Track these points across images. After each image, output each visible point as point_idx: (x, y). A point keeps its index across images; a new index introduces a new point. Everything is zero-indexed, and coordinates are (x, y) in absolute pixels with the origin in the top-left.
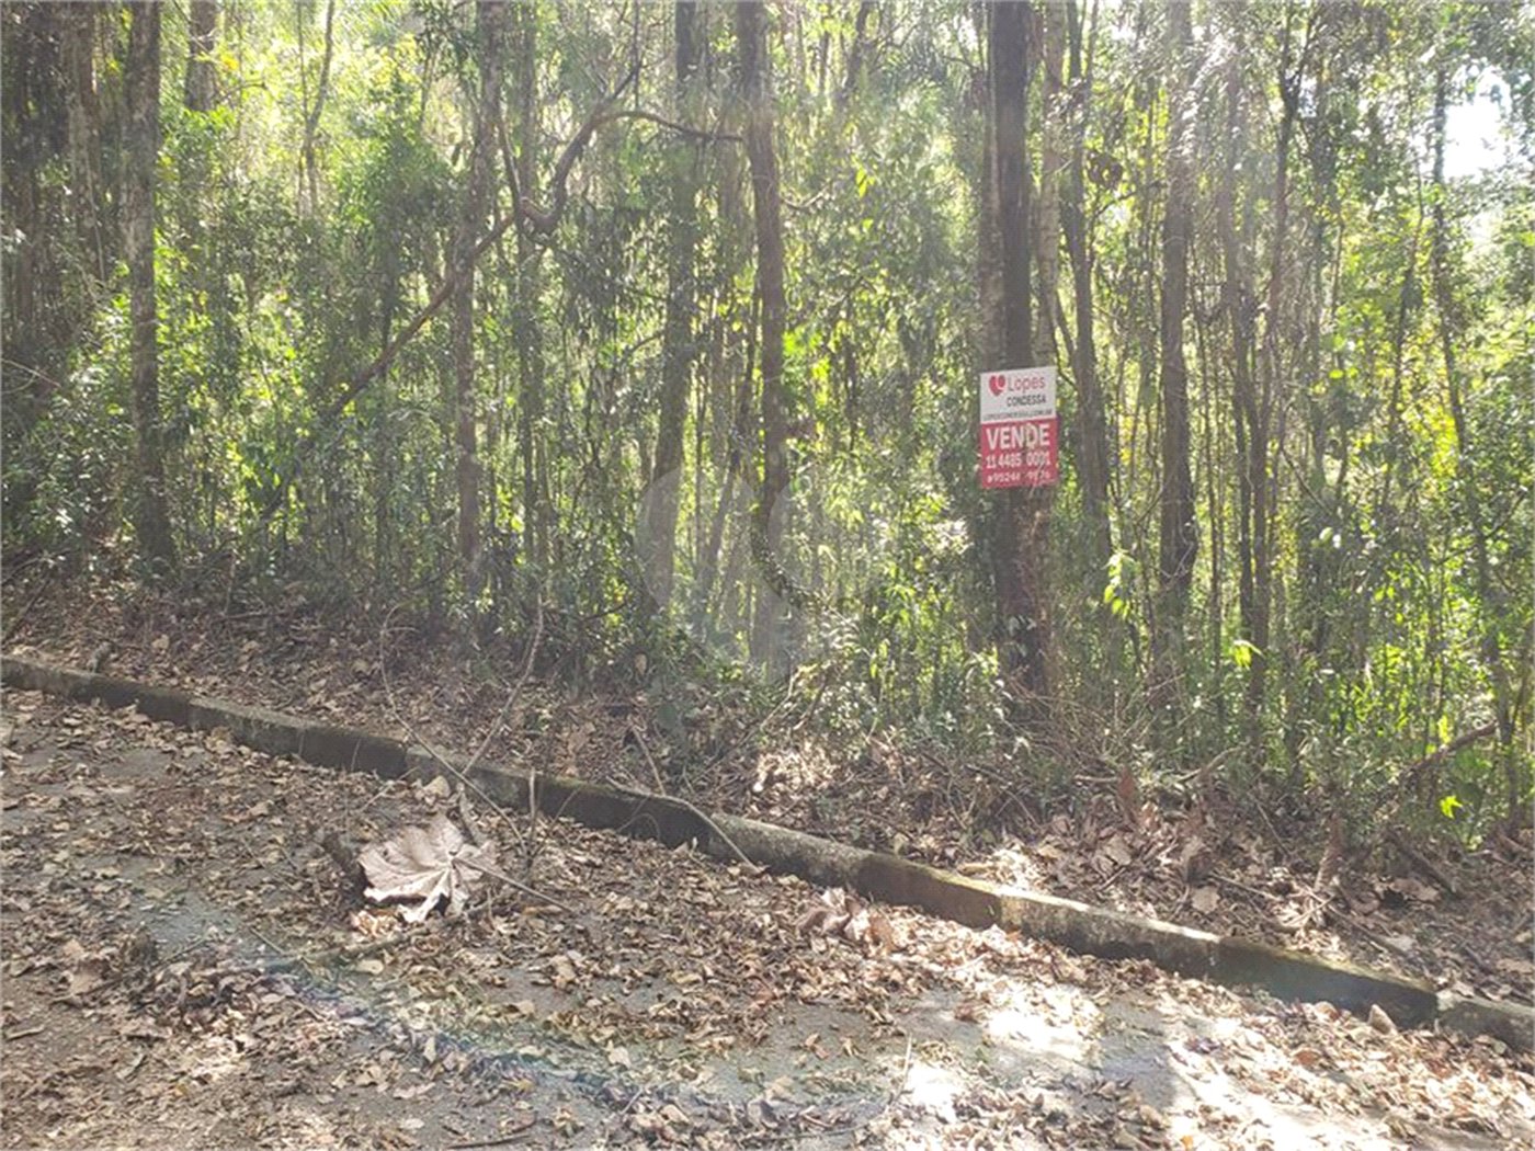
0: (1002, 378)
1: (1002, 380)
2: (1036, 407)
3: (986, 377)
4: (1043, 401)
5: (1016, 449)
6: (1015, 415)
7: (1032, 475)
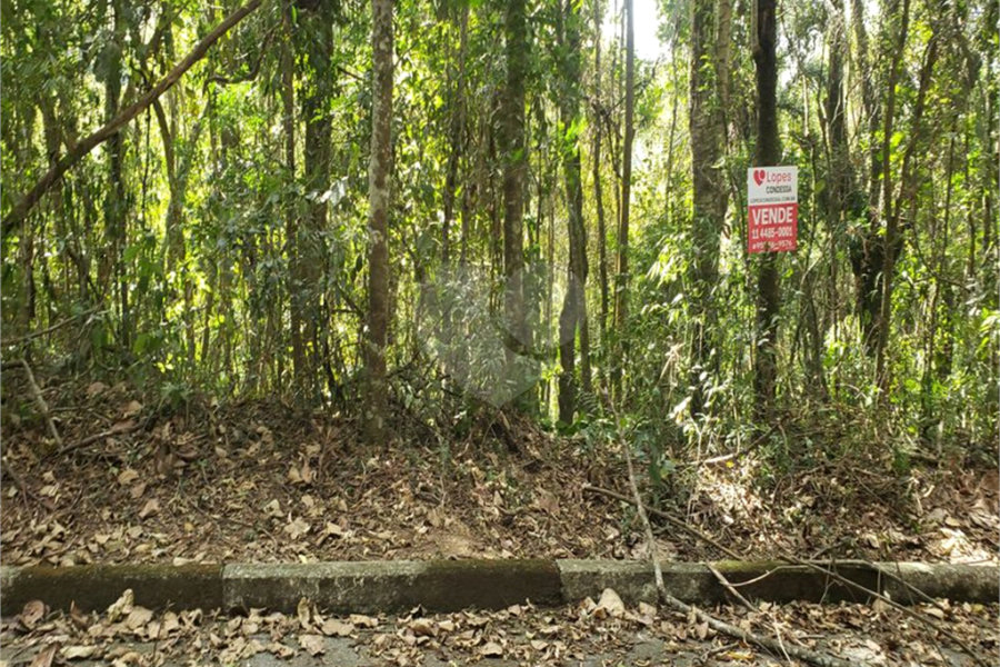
0: (763, 172)
1: (763, 174)
2: (786, 195)
3: (751, 171)
4: (790, 190)
5: (772, 225)
6: (772, 199)
7: (781, 243)
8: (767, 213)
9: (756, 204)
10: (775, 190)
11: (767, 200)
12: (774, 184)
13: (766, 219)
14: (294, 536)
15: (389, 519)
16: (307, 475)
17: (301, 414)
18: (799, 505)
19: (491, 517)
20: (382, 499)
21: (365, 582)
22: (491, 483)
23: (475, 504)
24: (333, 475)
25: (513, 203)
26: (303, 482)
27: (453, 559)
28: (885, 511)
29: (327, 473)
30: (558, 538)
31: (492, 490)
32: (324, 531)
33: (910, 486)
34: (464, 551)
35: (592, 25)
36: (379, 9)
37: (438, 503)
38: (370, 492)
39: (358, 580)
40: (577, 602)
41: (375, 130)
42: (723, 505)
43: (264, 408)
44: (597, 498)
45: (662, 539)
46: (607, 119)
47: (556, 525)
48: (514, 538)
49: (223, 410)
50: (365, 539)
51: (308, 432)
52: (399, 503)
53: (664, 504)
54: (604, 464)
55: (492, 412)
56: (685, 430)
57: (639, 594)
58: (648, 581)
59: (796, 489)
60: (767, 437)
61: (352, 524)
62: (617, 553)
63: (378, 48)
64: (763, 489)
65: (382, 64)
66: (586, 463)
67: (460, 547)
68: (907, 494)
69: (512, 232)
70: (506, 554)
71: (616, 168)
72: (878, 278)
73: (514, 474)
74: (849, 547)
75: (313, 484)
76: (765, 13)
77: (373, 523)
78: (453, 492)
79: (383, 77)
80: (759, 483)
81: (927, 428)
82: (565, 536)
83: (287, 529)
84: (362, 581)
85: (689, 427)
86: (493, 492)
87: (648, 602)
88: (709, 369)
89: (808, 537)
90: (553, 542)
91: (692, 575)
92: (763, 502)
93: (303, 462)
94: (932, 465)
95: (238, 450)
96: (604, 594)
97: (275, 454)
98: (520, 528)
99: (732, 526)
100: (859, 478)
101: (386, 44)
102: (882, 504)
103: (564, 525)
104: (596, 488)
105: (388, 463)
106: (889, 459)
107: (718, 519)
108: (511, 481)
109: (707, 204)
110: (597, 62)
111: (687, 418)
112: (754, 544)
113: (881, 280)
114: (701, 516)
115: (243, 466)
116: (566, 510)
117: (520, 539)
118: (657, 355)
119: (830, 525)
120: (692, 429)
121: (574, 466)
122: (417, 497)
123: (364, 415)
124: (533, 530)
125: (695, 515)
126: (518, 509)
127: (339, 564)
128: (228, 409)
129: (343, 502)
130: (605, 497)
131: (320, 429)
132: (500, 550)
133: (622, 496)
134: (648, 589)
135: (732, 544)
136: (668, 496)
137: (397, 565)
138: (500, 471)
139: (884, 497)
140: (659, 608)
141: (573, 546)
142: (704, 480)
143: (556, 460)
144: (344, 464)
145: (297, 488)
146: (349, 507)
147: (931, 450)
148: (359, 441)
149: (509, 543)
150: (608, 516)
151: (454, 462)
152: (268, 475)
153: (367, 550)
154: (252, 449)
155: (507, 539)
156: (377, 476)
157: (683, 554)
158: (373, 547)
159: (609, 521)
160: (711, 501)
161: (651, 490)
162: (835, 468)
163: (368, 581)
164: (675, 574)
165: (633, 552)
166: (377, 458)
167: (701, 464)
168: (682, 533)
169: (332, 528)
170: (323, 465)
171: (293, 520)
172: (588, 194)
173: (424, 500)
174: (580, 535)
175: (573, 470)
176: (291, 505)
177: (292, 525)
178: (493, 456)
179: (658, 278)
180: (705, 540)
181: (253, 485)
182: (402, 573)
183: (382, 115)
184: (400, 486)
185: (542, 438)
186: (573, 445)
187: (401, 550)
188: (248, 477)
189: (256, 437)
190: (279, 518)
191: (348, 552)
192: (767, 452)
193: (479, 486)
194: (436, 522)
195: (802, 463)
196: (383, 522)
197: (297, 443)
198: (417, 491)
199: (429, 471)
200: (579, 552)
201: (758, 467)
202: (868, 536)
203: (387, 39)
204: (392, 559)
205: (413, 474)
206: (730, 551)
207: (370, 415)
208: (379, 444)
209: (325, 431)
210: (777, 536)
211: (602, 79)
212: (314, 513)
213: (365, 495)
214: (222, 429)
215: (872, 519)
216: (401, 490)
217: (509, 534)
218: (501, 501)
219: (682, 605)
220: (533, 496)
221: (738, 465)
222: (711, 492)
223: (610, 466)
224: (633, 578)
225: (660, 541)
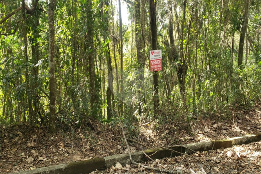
1: (153, 52)
3: (150, 52)
4: (160, 56)
5: (156, 64)
6: (156, 58)
7: (158, 69)
8: (155, 62)
9: (152, 60)
10: (156, 56)
11: (155, 58)
12: (156, 54)
13: (155, 63)
14: (29, 162)
15: (57, 153)
16: (33, 144)
17: (31, 127)
18: (165, 133)
19: (87, 149)
20: (55, 148)
21: (50, 172)
22: (86, 139)
23: (82, 146)
24: (41, 144)
25: (91, 63)
26: (32, 146)
27: (75, 162)
28: (185, 132)
29: (39, 143)
30: (105, 151)
31: (87, 141)
32: (38, 160)
33: (191, 125)
34: (79, 159)
35: (111, 16)
36: (50, 14)
37: (71, 147)
38: (52, 146)
39: (48, 172)
40: (110, 167)
41: (50, 46)
42: (147, 135)
43: (20, 127)
44: (116, 139)
45: (132, 146)
46: (116, 40)
47: (104, 148)
48: (93, 153)
49: (7, 129)
50: (50, 160)
51: (33, 132)
52: (60, 149)
53: (132, 137)
54: (118, 129)
55: (87, 120)
56: (137, 118)
57: (126, 162)
58: (128, 158)
59: (164, 129)
60: (157, 117)
61: (46, 156)
62: (121, 152)
63: (50, 24)
64: (157, 130)
65: (51, 28)
66: (112, 130)
67: (77, 158)
68: (190, 127)
69: (91, 71)
70: (91, 158)
71: (119, 53)
72: (182, 75)
73: (93, 136)
74: (177, 142)
75: (35, 147)
76: (152, 12)
77: (52, 155)
78: (76, 143)
79: (52, 32)
80: (156, 129)
81: (194, 110)
82: (107, 150)
83: (27, 160)
84: (49, 172)
85: (138, 117)
86: (87, 142)
87: (128, 164)
88: (142, 102)
89: (167, 141)
90: (104, 152)
91: (139, 155)
92: (156, 133)
93: (32, 141)
94: (196, 119)
95: (12, 140)
96: (117, 164)
97: (23, 139)
98: (95, 150)
99: (149, 141)
100: (179, 124)
101: (52, 23)
102: (184, 130)
103: (107, 147)
104: (115, 136)
105: (57, 138)
106: (186, 119)
107: (146, 139)
108: (92, 138)
109: (141, 60)
110: (113, 25)
111: (138, 114)
112: (155, 144)
113: (182, 76)
114: (142, 139)
115: (13, 144)
116: (107, 143)
117: (95, 153)
118: (130, 99)
119: (173, 137)
120: (139, 117)
121: (110, 131)
122: (65, 146)
123: (50, 125)
124: (98, 150)
125: (140, 139)
126: (94, 145)
127: (42, 168)
128: (8, 128)
129: (44, 150)
130: (118, 138)
131: (37, 131)
132: (89, 157)
133: (122, 137)
134: (128, 161)
135: (149, 145)
136: (133, 135)
137: (59, 166)
138: (89, 136)
139: (185, 128)
140: (131, 165)
141: (109, 152)
142: (142, 130)
143: (105, 130)
144: (44, 140)
145: (30, 148)
146: (45, 151)
147: (195, 115)
148: (48, 133)
149: (92, 155)
150: (118, 143)
151: (76, 135)
152: (21, 146)
153: (51, 163)
154: (16, 139)
155: (91, 154)
156: (54, 142)
157: (137, 150)
158: (52, 162)
159: (118, 144)
160: (144, 135)
161: (129, 134)
162: (173, 123)
163: (51, 172)
164: (135, 155)
165: (125, 151)
166: (54, 137)
167: (141, 126)
168: (137, 144)
169: (41, 158)
170: (38, 141)
171: (29, 157)
172: (113, 59)
173: (67, 147)
174: (111, 149)
175: (109, 132)
176: (28, 153)
177: (28, 159)
178: (87, 132)
179: (129, 80)
180: (142, 145)
181: (16, 149)
182: (60, 168)
183: (52, 42)
184: (61, 144)
185: (101, 125)
186: (109, 125)
187: (61, 162)
188: (15, 147)
189: (17, 135)
190: (24, 158)
191: (45, 164)
192: (157, 121)
193: (83, 140)
194: (71, 152)
195: (166, 122)
196: (55, 154)
197: (30, 136)
198: (65, 144)
199: (69, 138)
200: (111, 154)
201: (155, 125)
202: (182, 139)
203: (52, 22)
204: (58, 164)
205: (64, 140)
206: (149, 147)
207: (51, 125)
208: (54, 133)
209: (38, 131)
210: (160, 142)
211: (115, 30)
212: (35, 155)
213: (50, 148)
214: (6, 134)
215: (182, 134)
216: (61, 145)
217: (92, 152)
218: (89, 144)
219: (136, 163)
220: (98, 141)
221: (150, 125)
222: (144, 133)
223: (119, 130)
224: (124, 158)
225: (132, 147)
